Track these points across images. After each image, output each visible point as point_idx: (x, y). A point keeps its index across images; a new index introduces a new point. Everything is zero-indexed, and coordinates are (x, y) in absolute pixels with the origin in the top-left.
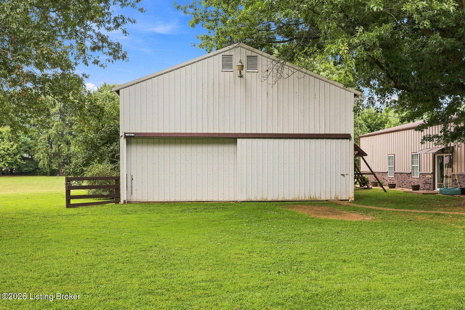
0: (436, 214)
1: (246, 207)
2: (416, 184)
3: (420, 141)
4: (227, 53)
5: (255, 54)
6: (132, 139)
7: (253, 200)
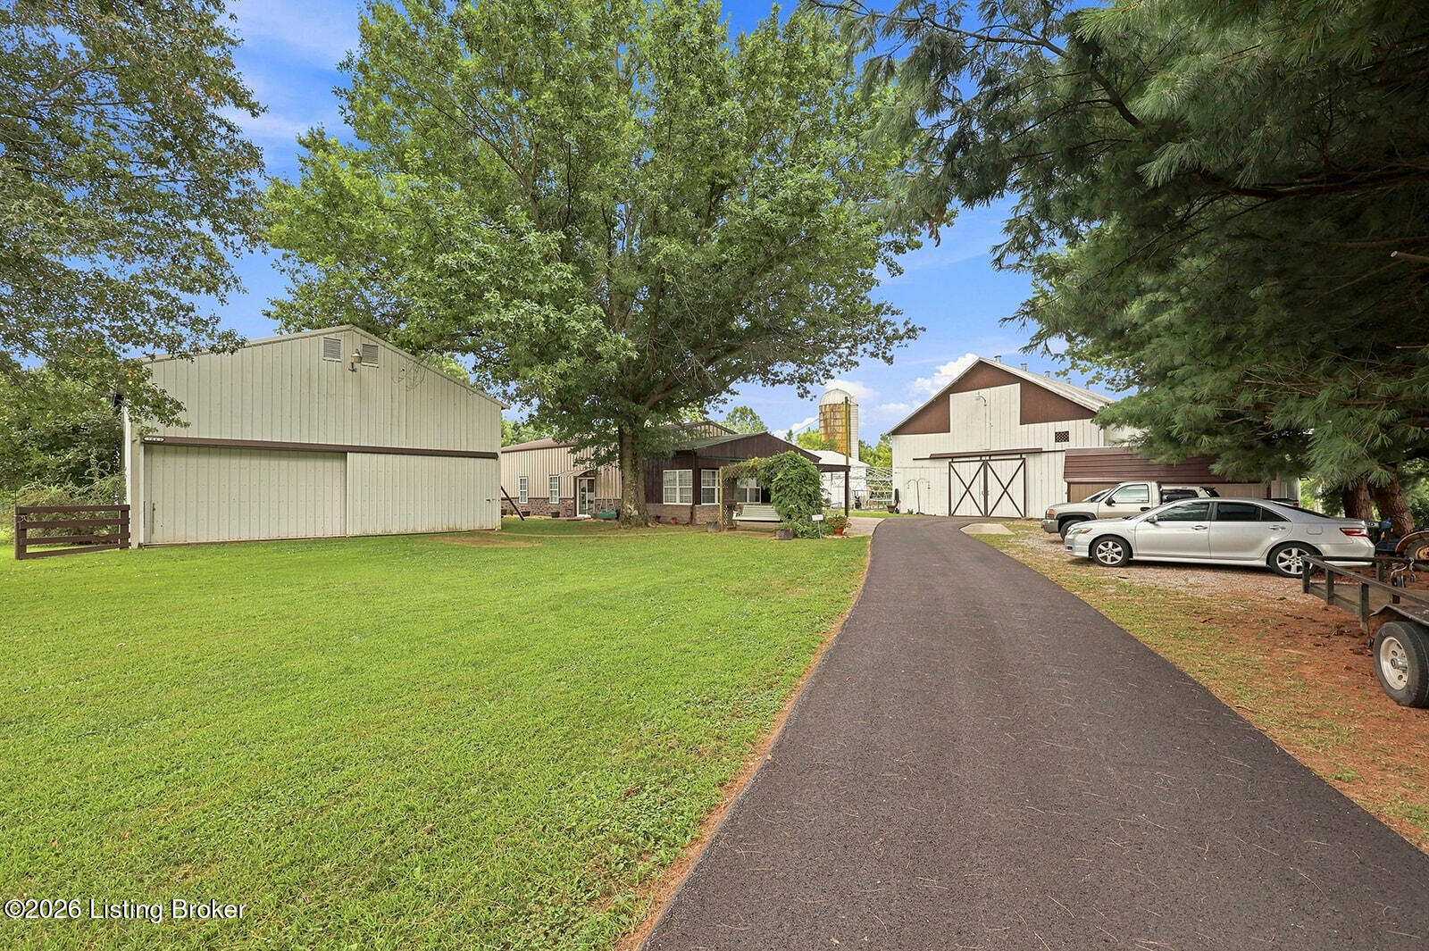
0: (599, 537)
1: (384, 541)
2: (555, 510)
3: (572, 464)
4: (332, 336)
5: (375, 344)
6: (155, 447)
7: (371, 533)
